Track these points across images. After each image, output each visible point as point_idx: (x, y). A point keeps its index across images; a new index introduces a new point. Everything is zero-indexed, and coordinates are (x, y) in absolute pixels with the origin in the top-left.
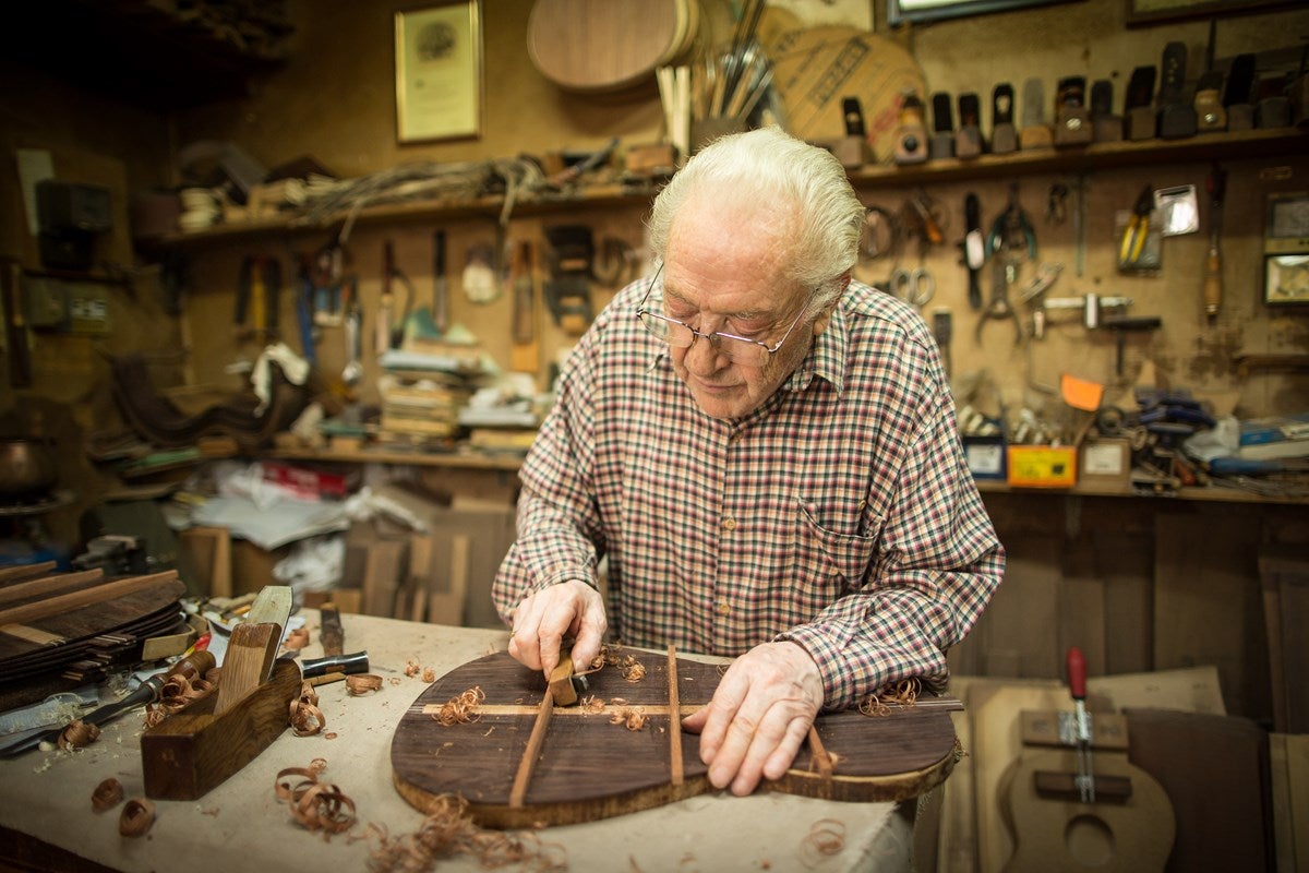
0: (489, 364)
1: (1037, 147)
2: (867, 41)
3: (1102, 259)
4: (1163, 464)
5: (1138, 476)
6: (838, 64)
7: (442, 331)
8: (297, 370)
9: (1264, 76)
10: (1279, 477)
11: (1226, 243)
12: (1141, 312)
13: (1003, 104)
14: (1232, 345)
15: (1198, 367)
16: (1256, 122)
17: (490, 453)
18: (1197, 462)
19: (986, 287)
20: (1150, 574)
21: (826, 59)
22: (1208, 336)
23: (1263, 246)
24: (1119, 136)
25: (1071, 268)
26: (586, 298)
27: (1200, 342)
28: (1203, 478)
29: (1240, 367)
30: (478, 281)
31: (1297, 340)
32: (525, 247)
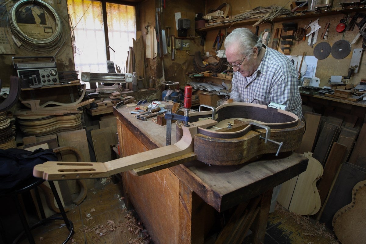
32: (278, 30)
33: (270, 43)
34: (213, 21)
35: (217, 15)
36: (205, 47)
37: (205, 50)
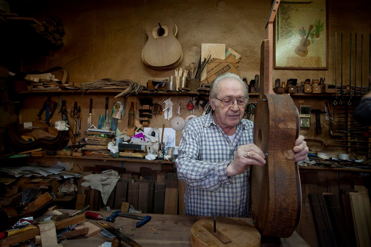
32: (132, 103)
33: (124, 115)
34: (43, 84)
35: (48, 78)
36: (20, 116)
37: (20, 120)
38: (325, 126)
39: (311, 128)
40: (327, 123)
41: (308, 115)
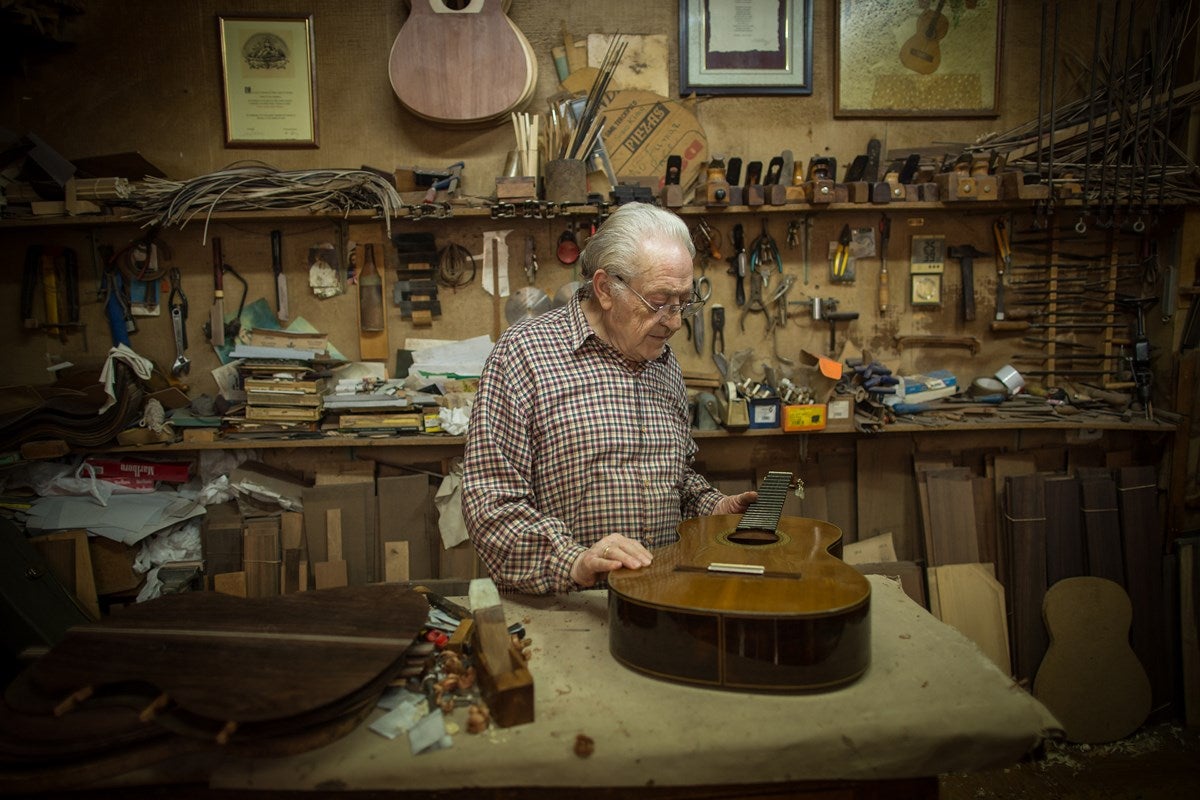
0: (335, 354)
1: (797, 201)
2: (666, 105)
3: (820, 272)
4: (876, 412)
5: (862, 421)
6: (645, 120)
7: (282, 324)
8: (144, 367)
9: (923, 168)
10: (929, 414)
11: (891, 264)
12: (843, 309)
13: (775, 169)
14: (894, 330)
15: (876, 343)
16: (921, 197)
17: (360, 433)
18: (887, 407)
19: (747, 289)
20: (855, 480)
21: (636, 116)
22: (880, 325)
23: (910, 267)
24: (847, 199)
25: (801, 278)
26: (434, 294)
27: (876, 328)
28: (893, 418)
29: (898, 344)
30: (323, 278)
31: (927, 327)
32: (369, 248)
38: (984, 298)
39: (943, 306)
40: (991, 286)
41: (936, 265)
